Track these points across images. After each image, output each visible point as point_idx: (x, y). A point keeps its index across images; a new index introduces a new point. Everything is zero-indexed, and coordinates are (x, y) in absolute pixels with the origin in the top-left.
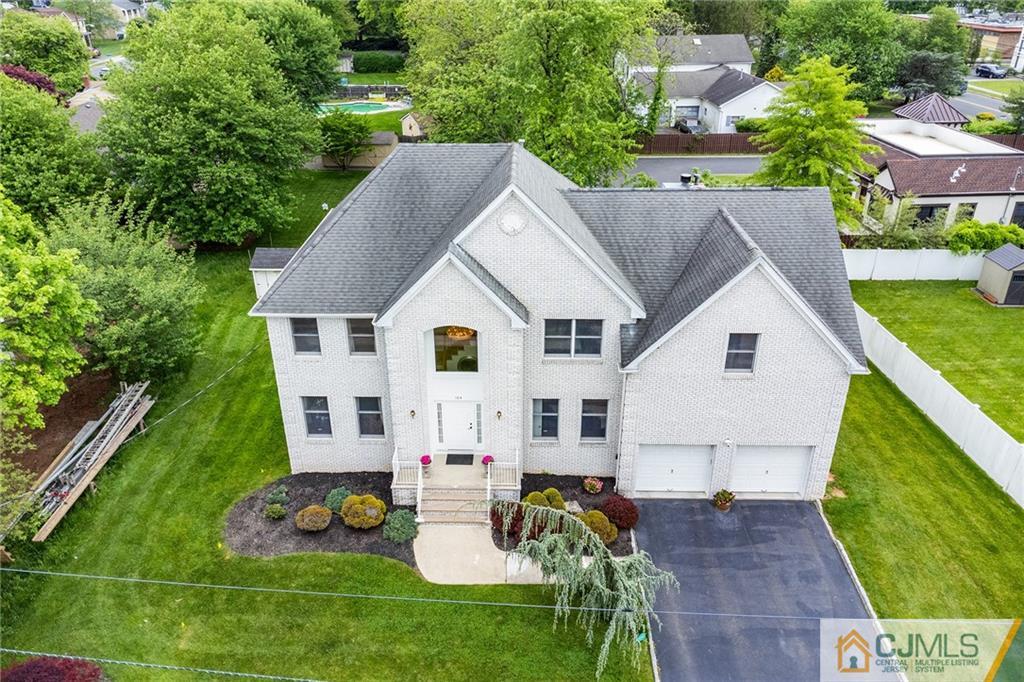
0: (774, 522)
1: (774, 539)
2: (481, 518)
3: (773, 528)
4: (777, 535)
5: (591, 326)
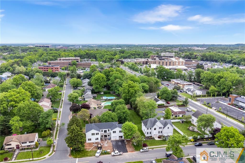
5: (161, 127)
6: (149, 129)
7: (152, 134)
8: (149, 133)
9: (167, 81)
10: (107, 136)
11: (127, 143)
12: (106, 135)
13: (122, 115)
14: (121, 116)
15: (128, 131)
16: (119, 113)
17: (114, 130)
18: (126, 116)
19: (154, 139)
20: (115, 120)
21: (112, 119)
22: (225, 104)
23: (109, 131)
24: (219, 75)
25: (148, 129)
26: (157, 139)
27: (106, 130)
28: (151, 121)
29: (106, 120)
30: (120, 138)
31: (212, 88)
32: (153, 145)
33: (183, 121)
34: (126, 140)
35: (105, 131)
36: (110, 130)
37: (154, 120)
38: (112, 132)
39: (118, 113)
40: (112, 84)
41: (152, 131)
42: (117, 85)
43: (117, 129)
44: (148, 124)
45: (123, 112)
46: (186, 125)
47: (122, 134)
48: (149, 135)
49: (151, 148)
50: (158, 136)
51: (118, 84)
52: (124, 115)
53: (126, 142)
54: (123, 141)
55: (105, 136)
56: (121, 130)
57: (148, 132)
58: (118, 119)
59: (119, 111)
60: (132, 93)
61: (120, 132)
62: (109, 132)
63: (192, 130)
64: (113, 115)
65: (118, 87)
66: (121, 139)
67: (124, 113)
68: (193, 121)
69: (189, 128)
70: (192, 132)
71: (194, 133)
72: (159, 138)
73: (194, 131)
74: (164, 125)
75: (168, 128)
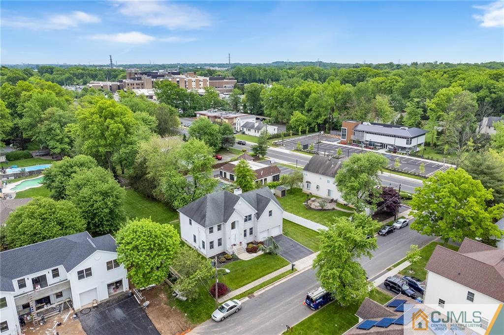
2: (244, 251)
5: (250, 216)
6: (215, 228)
7: (225, 246)
8: (216, 244)
9: (187, 117)
10: (53, 299)
11: (147, 303)
12: (48, 297)
13: (99, 204)
14: (97, 209)
15: (148, 255)
16: (87, 199)
17: (82, 266)
18: (116, 204)
19: (238, 259)
20: (74, 227)
21: (60, 224)
22: (335, 143)
23: (56, 274)
24: (301, 88)
25: (211, 230)
26: (246, 257)
27: (44, 277)
28: (214, 200)
29: (35, 234)
30: (112, 291)
31: (297, 115)
32: (246, 281)
33: (284, 189)
34: (139, 291)
35: (39, 281)
36: (61, 269)
37: (223, 197)
38: (72, 276)
39: (84, 200)
40: (32, 126)
41: (224, 234)
42: (52, 126)
43: (98, 260)
44: (208, 215)
45: (101, 192)
46: (295, 198)
47: (120, 273)
48: (217, 250)
49: (242, 295)
50: (245, 246)
51: (55, 122)
52: (106, 204)
53: (143, 301)
54: (129, 297)
55: (39, 301)
56: (112, 256)
57: (212, 243)
58: (84, 222)
59: (85, 191)
60: (118, 134)
61: (109, 268)
62: (57, 279)
63: (320, 208)
64: (61, 209)
65: (58, 131)
66: (119, 291)
67: (105, 194)
68: (308, 185)
69: (307, 205)
70: (322, 213)
71: (329, 215)
72: (251, 251)
73: (324, 208)
74: (256, 207)
75: (270, 215)
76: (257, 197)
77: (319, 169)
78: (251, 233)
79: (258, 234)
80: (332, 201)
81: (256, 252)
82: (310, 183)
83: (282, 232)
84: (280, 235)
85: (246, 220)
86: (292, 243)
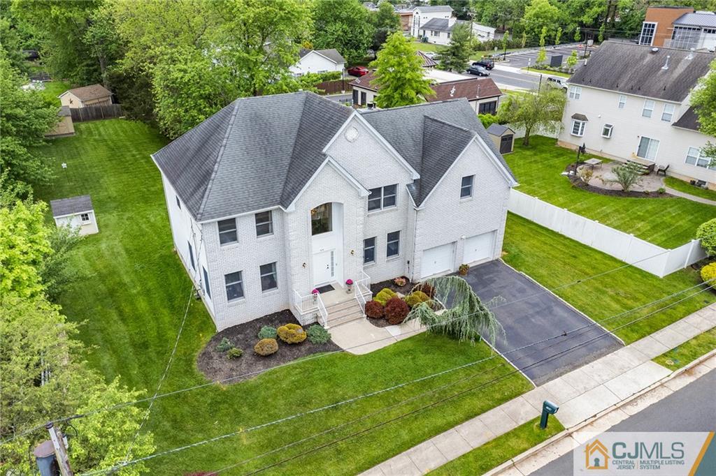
0: (490, 273)
1: (495, 280)
2: (359, 315)
3: (491, 276)
4: (495, 278)
5: (391, 189)
6: (246, 226)
7: (288, 291)
8: (252, 281)
19: (328, 345)
25: (228, 231)
26: (360, 337)
28: (260, 127)
31: (540, 2)
33: (507, 134)
37: (298, 116)
44: (219, 171)
48: (258, 303)
50: (361, 297)
57: (233, 277)
63: (619, 187)
68: (577, 125)
69: (576, 179)
70: (625, 201)
71: (649, 207)
72: (383, 317)
73: (631, 189)
74: (419, 160)
75: (466, 192)
76: (425, 128)
77: (619, 78)
78: (392, 250)
79: (418, 254)
80: (650, 170)
81: (399, 323)
82: (584, 118)
83: (498, 254)
84: (492, 262)
85: (374, 205)
86: (534, 297)
